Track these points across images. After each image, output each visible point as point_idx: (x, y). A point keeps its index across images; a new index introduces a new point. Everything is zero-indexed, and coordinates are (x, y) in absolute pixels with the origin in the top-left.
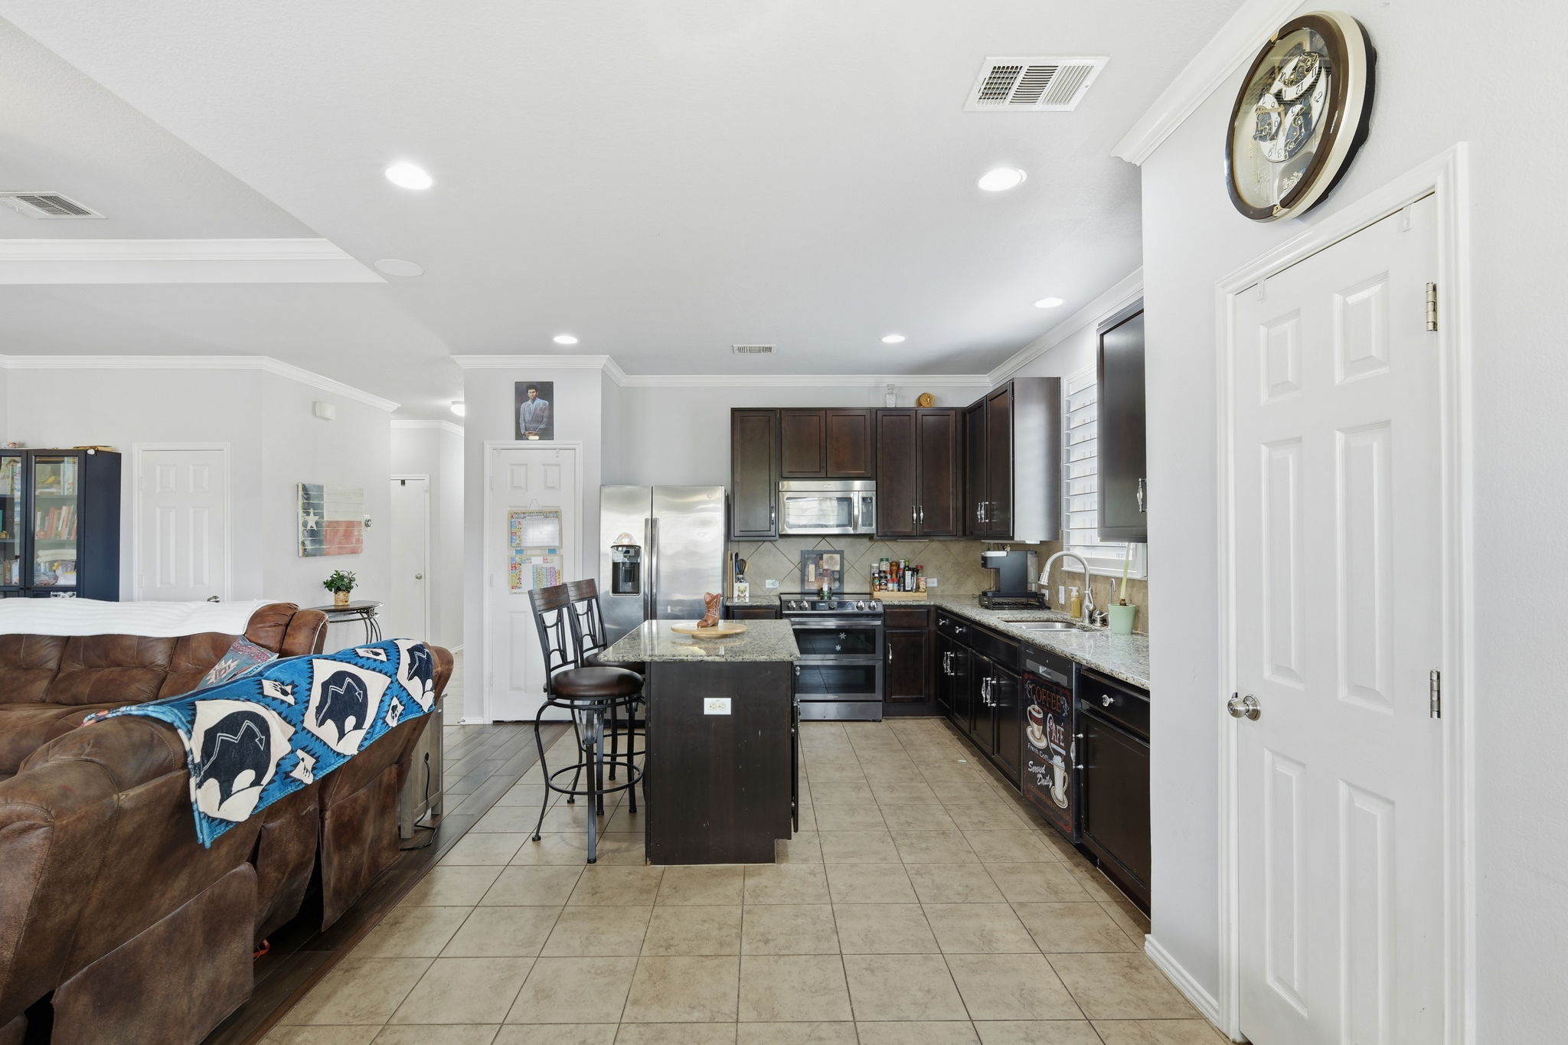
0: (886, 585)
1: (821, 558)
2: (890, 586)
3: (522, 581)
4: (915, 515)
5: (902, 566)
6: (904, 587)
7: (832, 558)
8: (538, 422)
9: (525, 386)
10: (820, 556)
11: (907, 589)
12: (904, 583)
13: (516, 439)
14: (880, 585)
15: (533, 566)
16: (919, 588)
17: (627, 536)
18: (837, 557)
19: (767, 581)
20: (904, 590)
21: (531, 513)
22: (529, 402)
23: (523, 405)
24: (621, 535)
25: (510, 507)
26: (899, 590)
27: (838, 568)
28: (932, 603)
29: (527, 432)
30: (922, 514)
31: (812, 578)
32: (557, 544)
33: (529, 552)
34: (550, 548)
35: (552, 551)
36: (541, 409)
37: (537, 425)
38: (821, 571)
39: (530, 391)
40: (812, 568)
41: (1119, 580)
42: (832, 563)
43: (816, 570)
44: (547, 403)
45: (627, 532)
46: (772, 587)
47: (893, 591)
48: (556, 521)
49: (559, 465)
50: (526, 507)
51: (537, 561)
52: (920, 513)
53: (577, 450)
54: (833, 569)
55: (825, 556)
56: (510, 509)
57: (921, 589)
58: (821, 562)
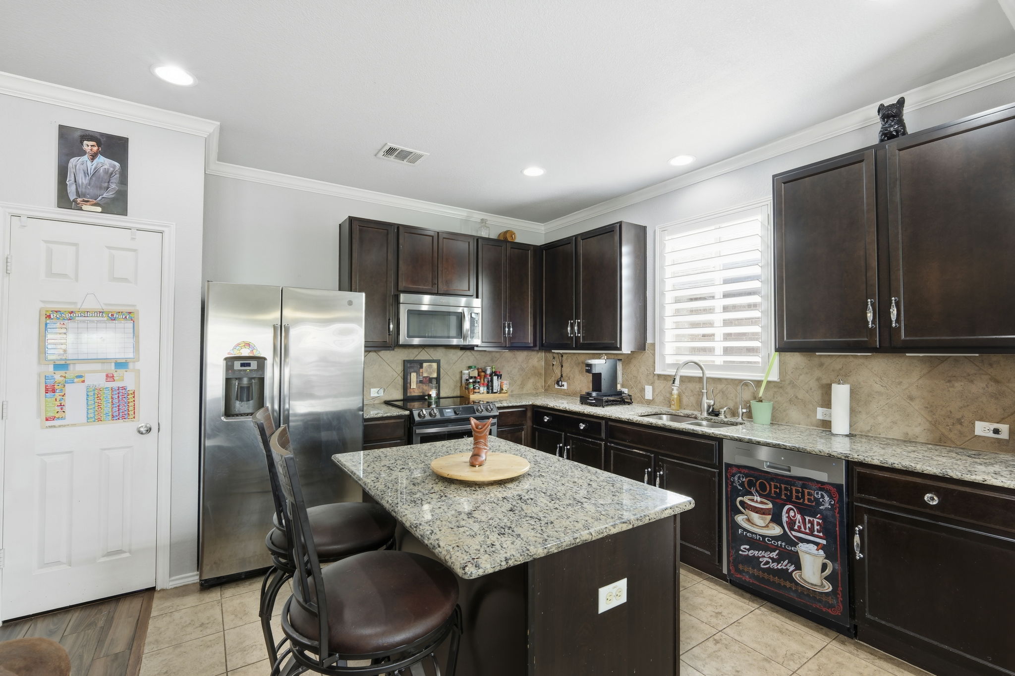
0: (479, 388)
1: (421, 367)
2: (482, 389)
3: (66, 409)
4: (507, 329)
5: (489, 372)
6: (492, 389)
7: (430, 366)
8: (101, 188)
9: (78, 134)
10: (420, 363)
11: (494, 391)
12: (492, 386)
13: (59, 207)
14: (474, 388)
15: (88, 387)
16: (502, 389)
17: (248, 345)
18: (435, 365)
19: (372, 390)
20: (492, 392)
21: (85, 313)
22: (86, 158)
23: (73, 161)
24: (239, 344)
25: (43, 302)
26: (488, 393)
27: (435, 375)
28: (530, 403)
29: (79, 200)
30: (511, 329)
31: (414, 385)
32: (131, 355)
33: (79, 368)
34: (119, 361)
35: (121, 365)
36: (106, 171)
37: (99, 192)
38: (421, 378)
39: (85, 142)
40: (414, 376)
41: (758, 383)
42: (428, 370)
43: (417, 378)
44: (117, 164)
45: (247, 340)
46: (376, 395)
47: (483, 393)
48: (130, 325)
49: (135, 250)
50: (75, 303)
51: (97, 379)
52: (510, 328)
53: (166, 235)
54: (431, 377)
55: (425, 365)
56: (42, 305)
57: (504, 391)
58: (421, 370)
